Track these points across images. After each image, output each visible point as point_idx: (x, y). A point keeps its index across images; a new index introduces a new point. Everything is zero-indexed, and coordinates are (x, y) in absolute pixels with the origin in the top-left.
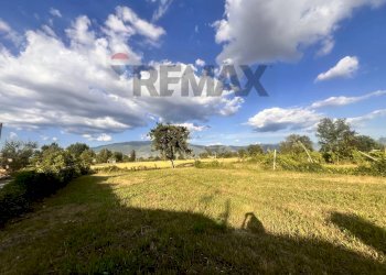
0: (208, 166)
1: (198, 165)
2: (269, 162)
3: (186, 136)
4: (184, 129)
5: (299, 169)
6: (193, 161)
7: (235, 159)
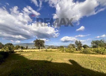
0: (49, 51)
1: (46, 51)
2: (63, 50)
3: (44, 43)
4: (43, 41)
5: (69, 52)
6: (45, 50)
7: (56, 49)
